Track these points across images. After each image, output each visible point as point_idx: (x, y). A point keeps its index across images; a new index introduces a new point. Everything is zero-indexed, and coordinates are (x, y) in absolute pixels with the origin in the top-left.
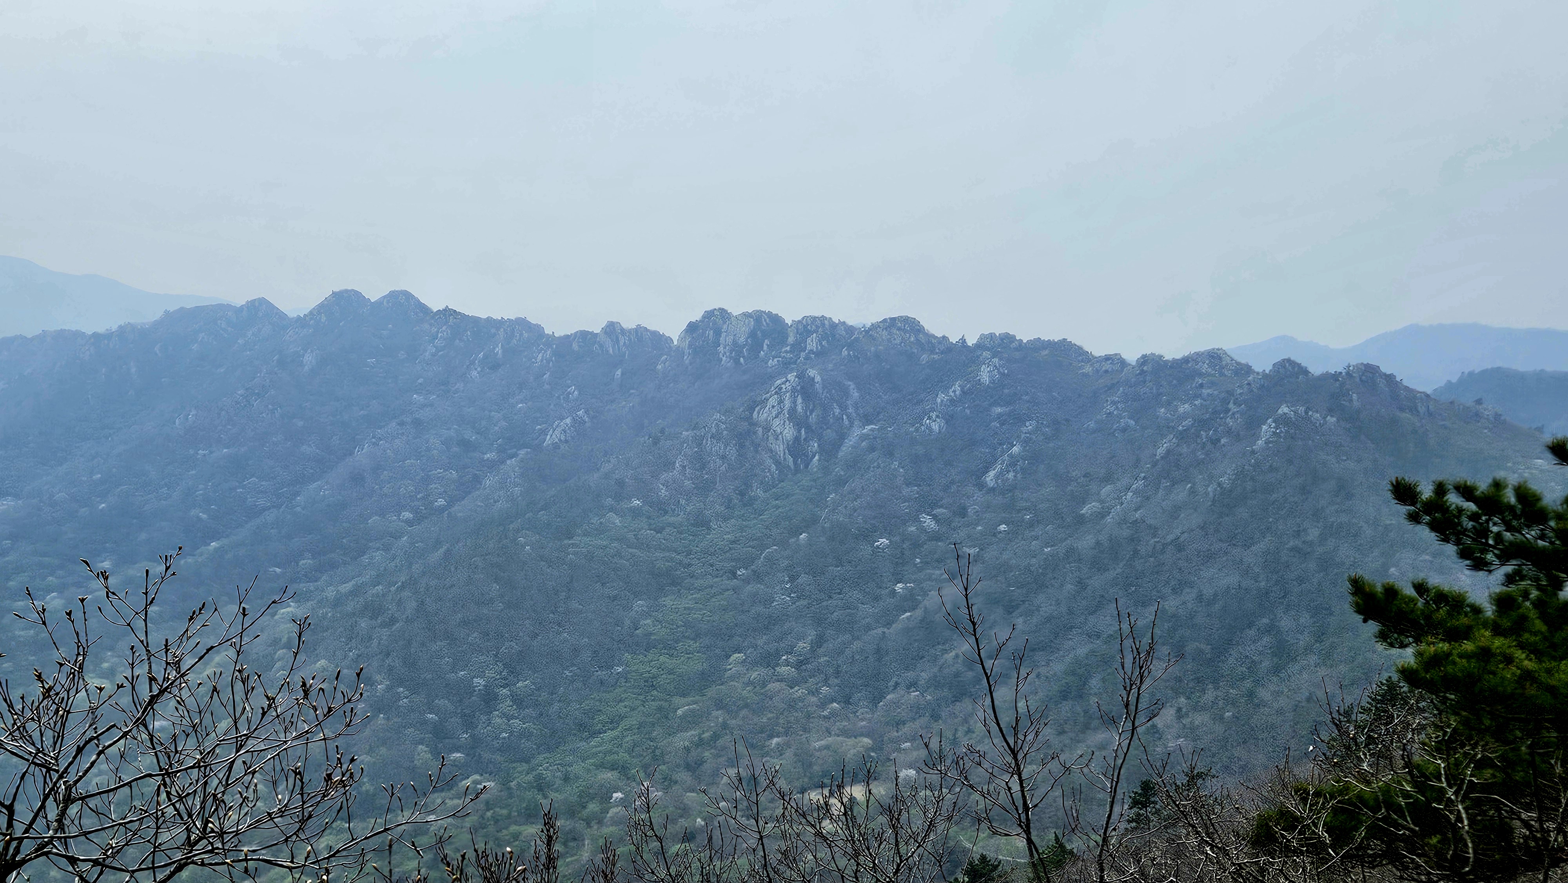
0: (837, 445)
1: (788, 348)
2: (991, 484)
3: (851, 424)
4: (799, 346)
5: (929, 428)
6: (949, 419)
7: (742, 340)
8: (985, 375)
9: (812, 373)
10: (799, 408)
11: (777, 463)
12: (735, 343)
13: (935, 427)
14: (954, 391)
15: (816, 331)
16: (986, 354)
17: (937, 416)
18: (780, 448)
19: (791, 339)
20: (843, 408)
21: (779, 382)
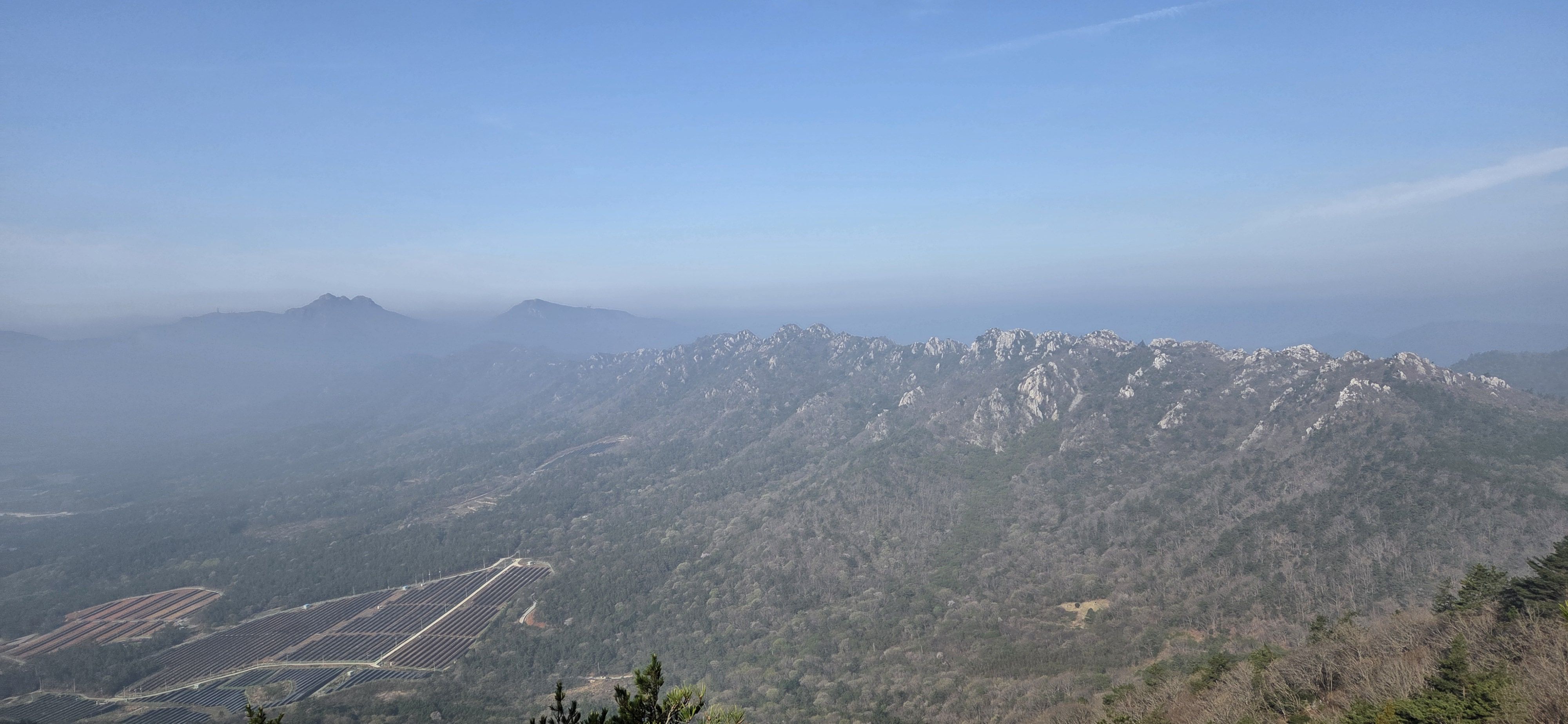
0: (1067, 404)
1: (1036, 350)
2: (1164, 427)
3: (1076, 393)
4: (1042, 349)
5: (1124, 395)
6: (1136, 389)
7: (1009, 346)
8: (1158, 363)
9: (1051, 364)
10: (1045, 384)
11: (1033, 415)
12: (1005, 347)
13: (1127, 394)
14: (1139, 373)
15: (1052, 340)
16: (1157, 351)
17: (1129, 388)
18: (1034, 407)
19: (1037, 345)
20: (1071, 383)
21: (1032, 370)
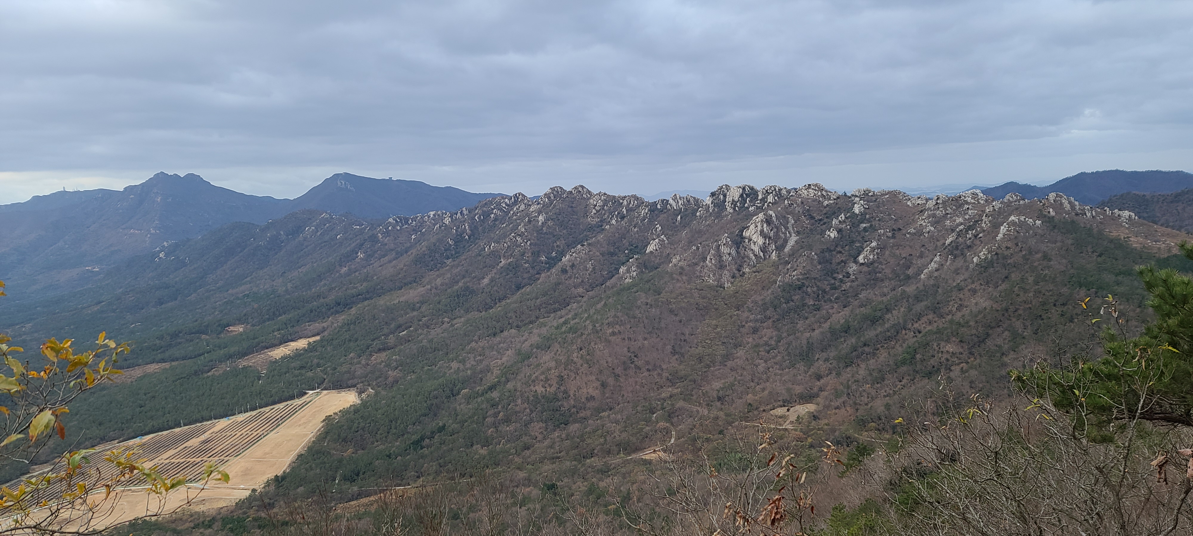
0: (783, 246)
1: (759, 202)
2: (862, 261)
4: (764, 200)
5: (829, 236)
6: (839, 231)
8: (857, 209)
9: (771, 212)
12: (733, 200)
13: (832, 235)
14: (841, 218)
15: (772, 193)
16: (857, 199)
17: (833, 230)
18: (756, 249)
19: (760, 197)
21: (755, 217)
